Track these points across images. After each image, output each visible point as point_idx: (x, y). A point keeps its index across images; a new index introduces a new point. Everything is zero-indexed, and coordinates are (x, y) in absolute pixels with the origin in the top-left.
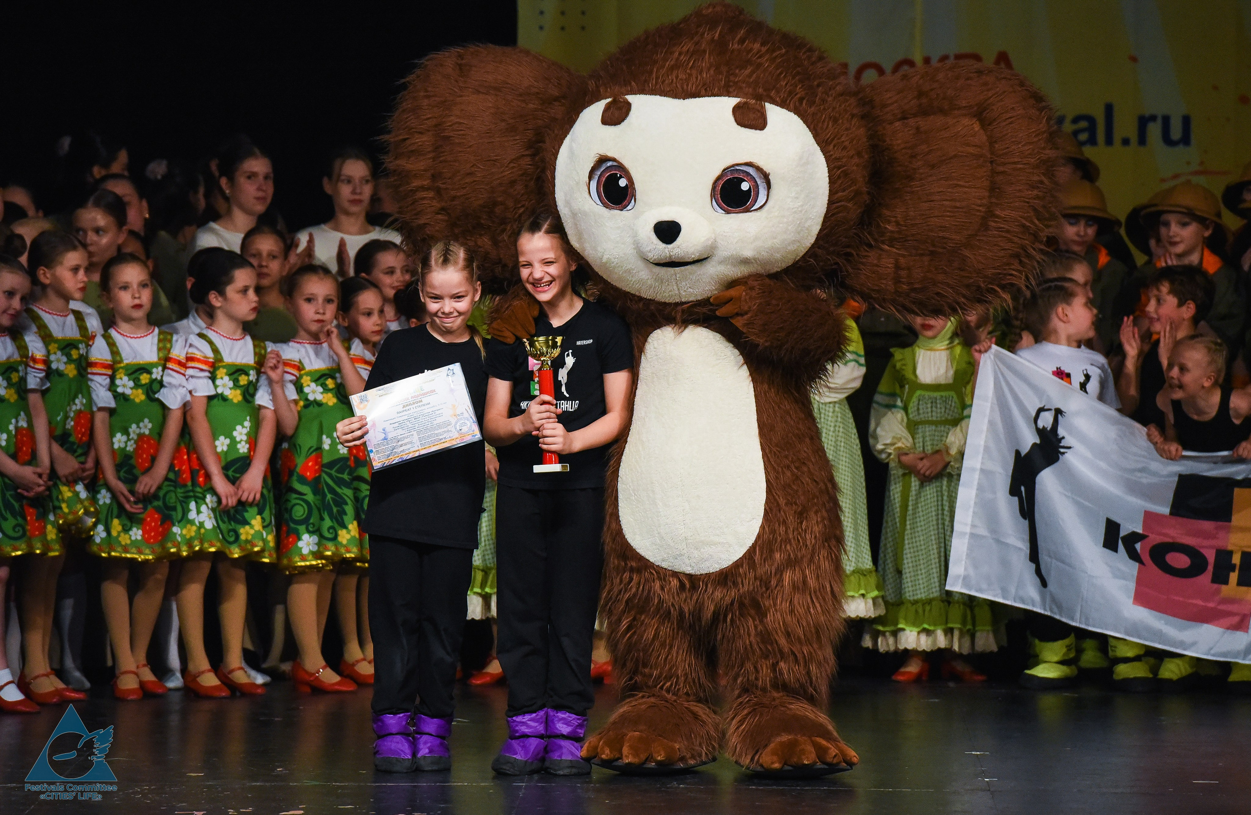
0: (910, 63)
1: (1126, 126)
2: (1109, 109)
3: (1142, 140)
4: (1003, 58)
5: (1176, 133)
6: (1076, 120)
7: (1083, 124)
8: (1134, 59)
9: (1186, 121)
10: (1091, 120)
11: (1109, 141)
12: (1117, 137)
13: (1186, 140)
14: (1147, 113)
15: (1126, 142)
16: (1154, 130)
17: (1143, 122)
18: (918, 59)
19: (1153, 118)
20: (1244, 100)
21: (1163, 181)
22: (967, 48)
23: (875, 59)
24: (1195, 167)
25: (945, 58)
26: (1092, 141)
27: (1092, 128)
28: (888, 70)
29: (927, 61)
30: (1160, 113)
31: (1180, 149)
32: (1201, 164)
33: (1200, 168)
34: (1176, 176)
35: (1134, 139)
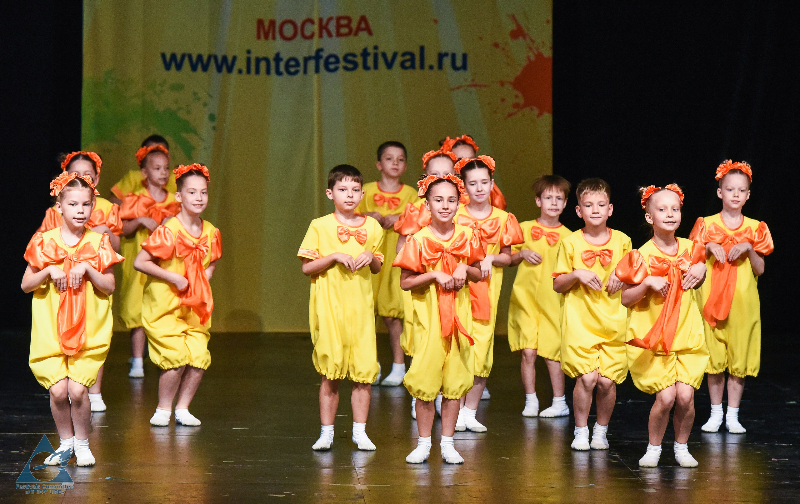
0: (311, 21)
1: (431, 59)
2: (422, 49)
3: (440, 67)
4: (363, 19)
5: (459, 63)
6: (404, 55)
7: (408, 57)
8: (436, 21)
9: (465, 56)
10: (412, 55)
11: (422, 67)
12: (426, 66)
13: (464, 67)
14: (443, 51)
15: (431, 67)
16: (447, 61)
17: (441, 56)
18: (316, 20)
19: (446, 54)
20: (496, 45)
21: (452, 89)
22: (343, 14)
23: (291, 18)
24: (469, 82)
25: (330, 19)
26: (413, 67)
27: (413, 59)
28: (299, 24)
29: (321, 20)
30: (450, 51)
31: (461, 72)
32: (473, 81)
33: (472, 83)
34: (459, 88)
35: (436, 66)
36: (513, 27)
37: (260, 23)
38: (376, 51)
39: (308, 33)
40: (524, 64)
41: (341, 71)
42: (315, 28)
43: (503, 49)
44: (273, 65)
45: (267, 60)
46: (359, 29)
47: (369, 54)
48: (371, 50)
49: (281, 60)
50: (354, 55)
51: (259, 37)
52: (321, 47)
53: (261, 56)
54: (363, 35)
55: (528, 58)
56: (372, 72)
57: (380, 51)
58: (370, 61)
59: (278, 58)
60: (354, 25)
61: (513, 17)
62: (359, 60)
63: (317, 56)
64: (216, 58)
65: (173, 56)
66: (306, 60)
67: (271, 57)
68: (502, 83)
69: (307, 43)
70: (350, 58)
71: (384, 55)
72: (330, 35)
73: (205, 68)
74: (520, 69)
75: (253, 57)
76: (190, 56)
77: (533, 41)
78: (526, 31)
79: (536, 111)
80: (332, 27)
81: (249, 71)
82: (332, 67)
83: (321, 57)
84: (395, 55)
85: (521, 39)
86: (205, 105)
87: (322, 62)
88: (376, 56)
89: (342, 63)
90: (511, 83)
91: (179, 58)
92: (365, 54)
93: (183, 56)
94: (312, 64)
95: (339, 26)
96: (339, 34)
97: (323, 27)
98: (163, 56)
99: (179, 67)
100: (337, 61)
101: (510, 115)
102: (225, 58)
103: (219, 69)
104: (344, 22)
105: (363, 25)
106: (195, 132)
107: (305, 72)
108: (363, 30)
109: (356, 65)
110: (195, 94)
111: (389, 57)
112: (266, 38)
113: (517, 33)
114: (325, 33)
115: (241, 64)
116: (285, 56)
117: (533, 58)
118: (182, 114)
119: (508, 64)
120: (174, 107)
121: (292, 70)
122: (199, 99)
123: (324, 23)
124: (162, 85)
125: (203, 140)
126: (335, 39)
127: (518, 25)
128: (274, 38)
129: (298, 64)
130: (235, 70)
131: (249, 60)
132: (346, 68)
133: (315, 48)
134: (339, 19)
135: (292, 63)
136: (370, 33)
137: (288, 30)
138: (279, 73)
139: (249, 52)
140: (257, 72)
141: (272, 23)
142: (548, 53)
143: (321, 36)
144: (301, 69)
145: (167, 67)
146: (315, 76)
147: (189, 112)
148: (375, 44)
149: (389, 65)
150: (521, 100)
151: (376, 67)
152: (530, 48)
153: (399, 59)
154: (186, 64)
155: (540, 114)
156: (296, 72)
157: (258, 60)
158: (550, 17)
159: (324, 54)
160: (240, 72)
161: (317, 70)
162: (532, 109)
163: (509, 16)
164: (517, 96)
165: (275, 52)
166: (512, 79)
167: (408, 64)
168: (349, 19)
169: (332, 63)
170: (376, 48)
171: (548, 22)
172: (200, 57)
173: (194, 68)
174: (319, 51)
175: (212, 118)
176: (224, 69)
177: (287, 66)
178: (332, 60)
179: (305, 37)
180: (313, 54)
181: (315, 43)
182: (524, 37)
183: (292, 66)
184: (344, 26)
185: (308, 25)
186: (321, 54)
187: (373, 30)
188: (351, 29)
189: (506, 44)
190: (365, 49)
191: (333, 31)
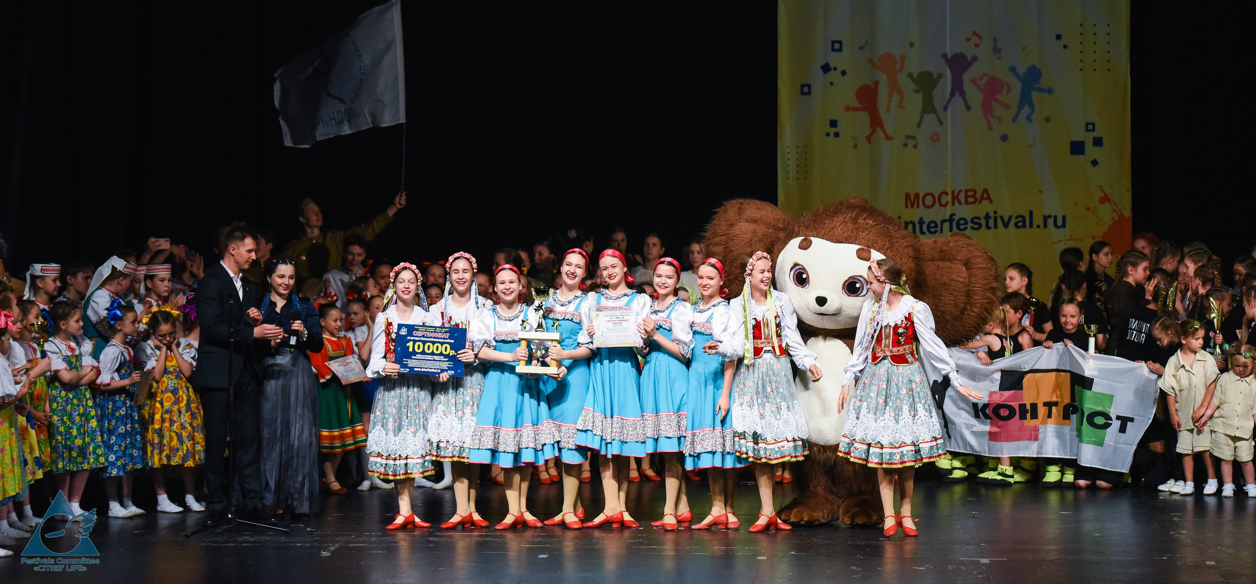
0: (947, 194)
1: (1038, 220)
2: (1031, 213)
3: (1045, 226)
4: (985, 191)
5: (1060, 223)
6: (1017, 217)
7: (1020, 219)
8: (1041, 191)
9: (1064, 218)
10: (1024, 217)
11: (1031, 226)
12: (1035, 225)
13: (1064, 226)
14: (1047, 214)
15: (1038, 227)
16: (1050, 222)
17: (1046, 218)
18: (949, 192)
19: (1050, 217)
20: (1088, 209)
21: (1054, 243)
22: (969, 187)
23: (930, 192)
24: (1068, 237)
25: (960, 191)
26: (1024, 226)
27: (1024, 221)
28: (937, 196)
29: (953, 192)
30: (1053, 214)
31: (1062, 229)
32: (1070, 236)
33: (1071, 238)
34: (1060, 241)
35: (1042, 225)
36: (1102, 195)
37: (908, 196)
38: (995, 215)
39: (943, 202)
40: (1110, 223)
42: (949, 198)
43: (1094, 211)
44: (918, 226)
45: (913, 223)
46: (982, 199)
47: (990, 217)
48: (992, 214)
49: (924, 223)
50: (979, 218)
51: (907, 206)
52: (953, 212)
53: (908, 220)
54: (986, 203)
55: (1113, 218)
56: (993, 230)
57: (998, 215)
58: (991, 222)
59: (921, 222)
60: (978, 196)
61: (1101, 187)
62: (983, 222)
63: (951, 220)
66: (943, 222)
67: (916, 221)
69: (943, 209)
70: (976, 220)
71: (1002, 218)
72: (960, 203)
74: (1107, 227)
75: (903, 219)
77: (1116, 205)
78: (1111, 197)
80: (962, 197)
82: (962, 227)
83: (954, 220)
84: (1010, 217)
85: (1107, 203)
87: (954, 224)
88: (995, 218)
89: (970, 224)
92: (987, 217)
94: (946, 225)
95: (967, 197)
96: (967, 203)
97: (955, 198)
100: (966, 223)
104: (970, 193)
105: (985, 196)
107: (942, 231)
108: (985, 199)
109: (980, 225)
111: (1006, 220)
112: (912, 206)
113: (1105, 199)
114: (956, 202)
116: (926, 220)
117: (1116, 218)
119: (1098, 223)
121: (933, 230)
123: (956, 194)
126: (964, 206)
127: (1104, 193)
128: (918, 207)
129: (936, 226)
132: (972, 228)
133: (948, 213)
134: (967, 191)
135: (933, 225)
136: (991, 202)
137: (929, 200)
138: (922, 232)
139: (900, 215)
141: (917, 196)
142: (1127, 213)
143: (953, 204)
144: (939, 229)
146: (950, 234)
148: (996, 210)
149: (1006, 226)
151: (996, 227)
152: (1115, 211)
153: (1013, 221)
156: (936, 232)
157: (906, 223)
158: (1129, 187)
159: (956, 218)
161: (951, 230)
163: (1097, 187)
165: (919, 218)
167: (1020, 224)
168: (975, 191)
169: (963, 224)
170: (995, 212)
171: (1128, 190)
174: (952, 215)
177: (929, 228)
178: (962, 222)
179: (941, 205)
180: (947, 217)
181: (949, 210)
182: (1110, 202)
183: (933, 227)
184: (970, 196)
185: (944, 196)
186: (954, 217)
187: (993, 198)
188: (976, 199)
189: (1096, 208)
190: (987, 214)
191: (963, 201)
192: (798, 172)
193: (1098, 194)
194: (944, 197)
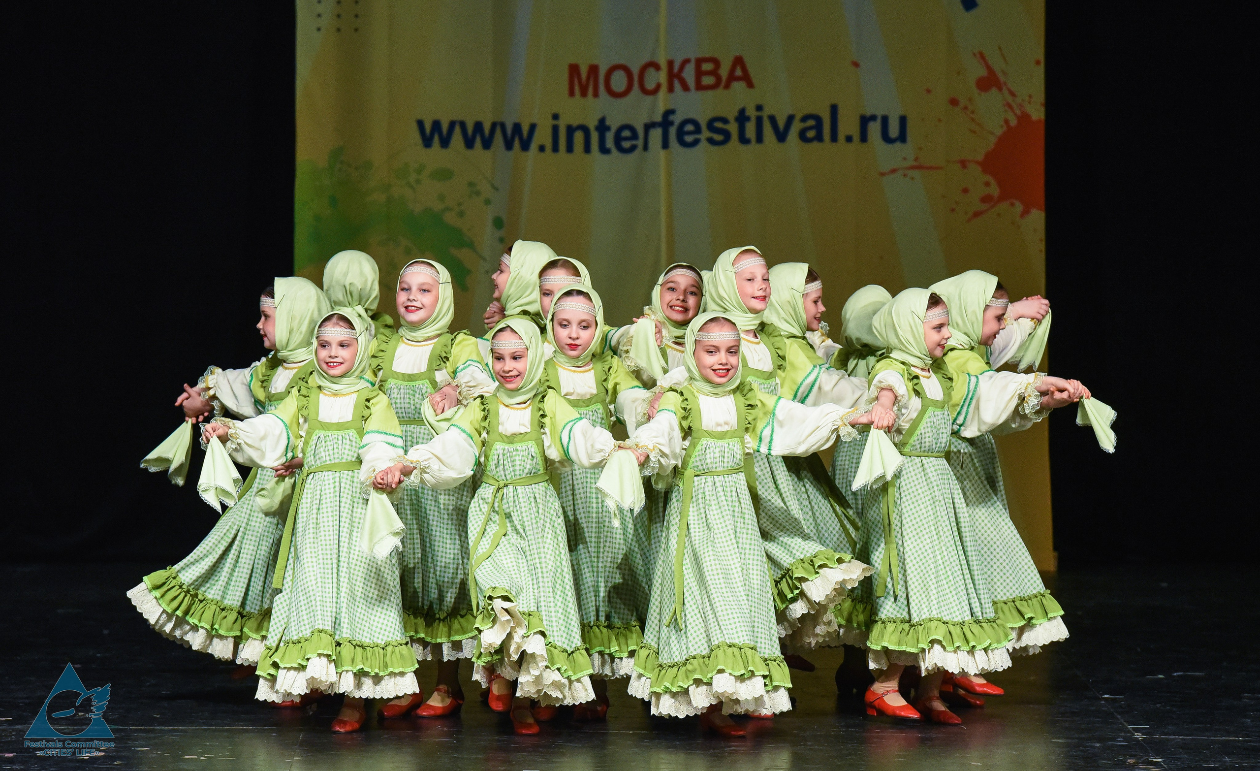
0: (657, 67)
1: (848, 125)
2: (834, 109)
3: (864, 138)
4: (739, 61)
5: (894, 132)
6: (804, 119)
7: (811, 123)
8: (856, 64)
9: (903, 120)
10: (818, 119)
11: (834, 138)
12: (841, 136)
13: (902, 137)
14: (868, 113)
15: (849, 139)
16: (874, 129)
17: (865, 121)
18: (663, 64)
19: (873, 118)
20: (954, 102)
21: (882, 174)
22: (707, 54)
23: (623, 61)
24: (911, 163)
25: (686, 61)
26: (819, 138)
27: (819, 126)
28: (636, 72)
29: (670, 64)
30: (879, 113)
31: (898, 145)
32: (916, 159)
33: (915, 164)
34: (893, 171)
35: (856, 136)
36: (983, 72)
37: (574, 70)
38: (759, 114)
39: (650, 85)
40: (999, 132)
41: (703, 145)
42: (662, 77)
43: (966, 108)
44: (595, 137)
45: (585, 129)
46: (732, 78)
47: (748, 119)
48: (751, 112)
49: (608, 128)
50: (725, 121)
51: (572, 93)
52: (671, 107)
53: (575, 123)
54: (739, 87)
55: (1007, 121)
56: (754, 146)
57: (765, 114)
58: (750, 130)
59: (602, 127)
60: (724, 72)
61: (982, 56)
62: (733, 128)
63: (665, 123)
64: (503, 126)
65: (436, 125)
66: (648, 127)
67: (592, 124)
68: (963, 164)
69: (649, 99)
70: (718, 125)
71: (772, 119)
72: (686, 88)
73: (487, 144)
74: (992, 141)
75: (562, 125)
76: (463, 125)
77: (1013, 94)
78: (1002, 78)
79: (1019, 207)
80: (689, 74)
81: (555, 149)
82: (689, 139)
83: (672, 123)
84: (790, 119)
85: (994, 91)
86: (488, 202)
87: (673, 131)
88: (759, 120)
89: (706, 134)
90: (977, 163)
91: (445, 127)
92: (742, 118)
93: (452, 124)
94: (656, 135)
95: (699, 74)
96: (700, 87)
97: (675, 76)
98: (420, 124)
99: (445, 143)
100: (698, 130)
101: (977, 214)
102: (517, 127)
103: (509, 146)
104: (707, 67)
105: (739, 72)
106: (471, 245)
107: (646, 147)
108: (738, 79)
109: (727, 136)
110: (471, 184)
111: (781, 124)
112: (584, 94)
113: (989, 82)
114: (677, 85)
115: (543, 136)
116: (614, 123)
117: (1013, 122)
118: (450, 218)
119: (974, 132)
120: (438, 207)
121: (626, 144)
122: (478, 193)
123: (676, 68)
124: (419, 171)
125: (484, 259)
126: (694, 94)
127: (989, 68)
128: (596, 95)
129: (635, 136)
130: (534, 146)
131: (555, 129)
132: (711, 141)
133: (661, 109)
134: (699, 62)
135: (626, 133)
136: (750, 85)
137: (619, 81)
138: (604, 150)
139: (556, 117)
140: (570, 149)
141: (594, 70)
142: (1037, 113)
143: (671, 89)
144: (640, 142)
145: (427, 142)
146: (662, 153)
147: (461, 214)
148: (760, 102)
149: (781, 137)
150: (995, 190)
151: (760, 139)
152: (1009, 106)
153: (796, 127)
154: (457, 138)
155: (1025, 212)
156: (633, 148)
157: (571, 130)
158: (1040, 55)
159: (677, 119)
160: (542, 148)
161: (665, 145)
162: (1012, 205)
163: (974, 54)
164: (987, 184)
165: (599, 116)
166: (980, 158)
167: (811, 134)
168: (716, 62)
169: (689, 133)
170: (759, 108)
171: (1038, 63)
172: (478, 126)
173: (469, 144)
174: (669, 113)
175: (498, 223)
176: (517, 144)
177: (618, 139)
178: (689, 127)
179: (644, 91)
180: (658, 118)
181: (662, 101)
182: (1000, 89)
183: (626, 139)
184: (708, 73)
185: (651, 71)
186: (672, 118)
187: (755, 80)
188: (719, 78)
189: (970, 100)
190: (742, 111)
191: (691, 81)
192: (339, 16)
193: (979, 71)
194: (651, 74)
